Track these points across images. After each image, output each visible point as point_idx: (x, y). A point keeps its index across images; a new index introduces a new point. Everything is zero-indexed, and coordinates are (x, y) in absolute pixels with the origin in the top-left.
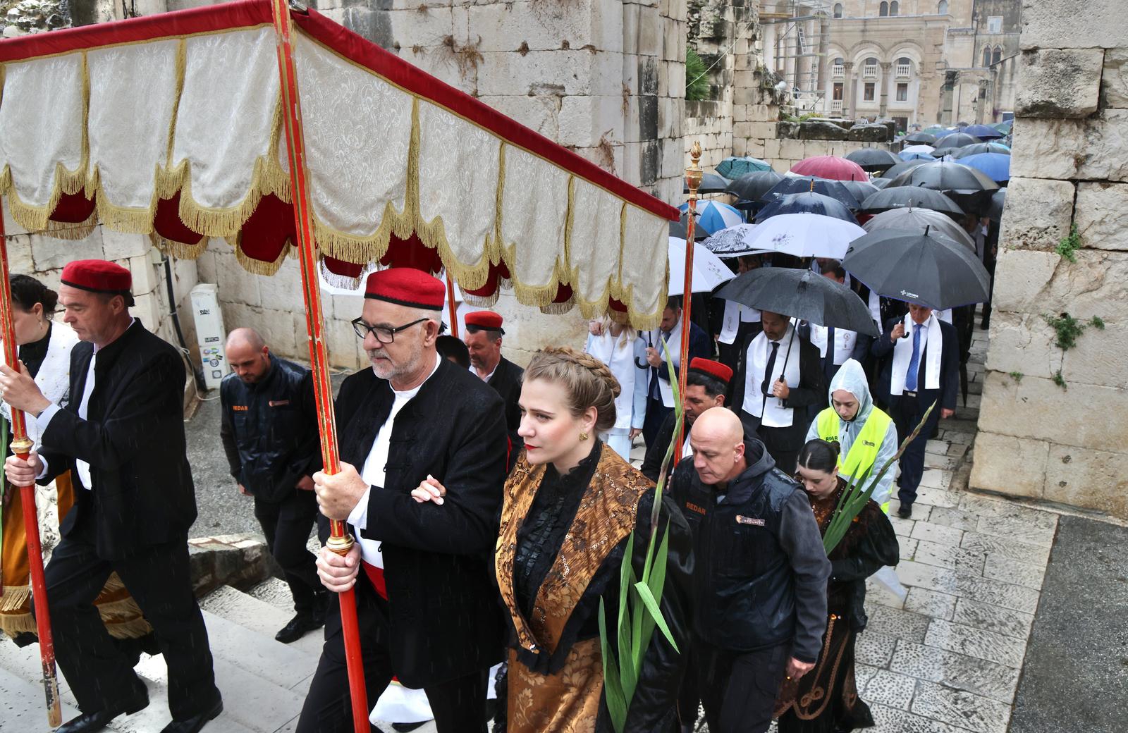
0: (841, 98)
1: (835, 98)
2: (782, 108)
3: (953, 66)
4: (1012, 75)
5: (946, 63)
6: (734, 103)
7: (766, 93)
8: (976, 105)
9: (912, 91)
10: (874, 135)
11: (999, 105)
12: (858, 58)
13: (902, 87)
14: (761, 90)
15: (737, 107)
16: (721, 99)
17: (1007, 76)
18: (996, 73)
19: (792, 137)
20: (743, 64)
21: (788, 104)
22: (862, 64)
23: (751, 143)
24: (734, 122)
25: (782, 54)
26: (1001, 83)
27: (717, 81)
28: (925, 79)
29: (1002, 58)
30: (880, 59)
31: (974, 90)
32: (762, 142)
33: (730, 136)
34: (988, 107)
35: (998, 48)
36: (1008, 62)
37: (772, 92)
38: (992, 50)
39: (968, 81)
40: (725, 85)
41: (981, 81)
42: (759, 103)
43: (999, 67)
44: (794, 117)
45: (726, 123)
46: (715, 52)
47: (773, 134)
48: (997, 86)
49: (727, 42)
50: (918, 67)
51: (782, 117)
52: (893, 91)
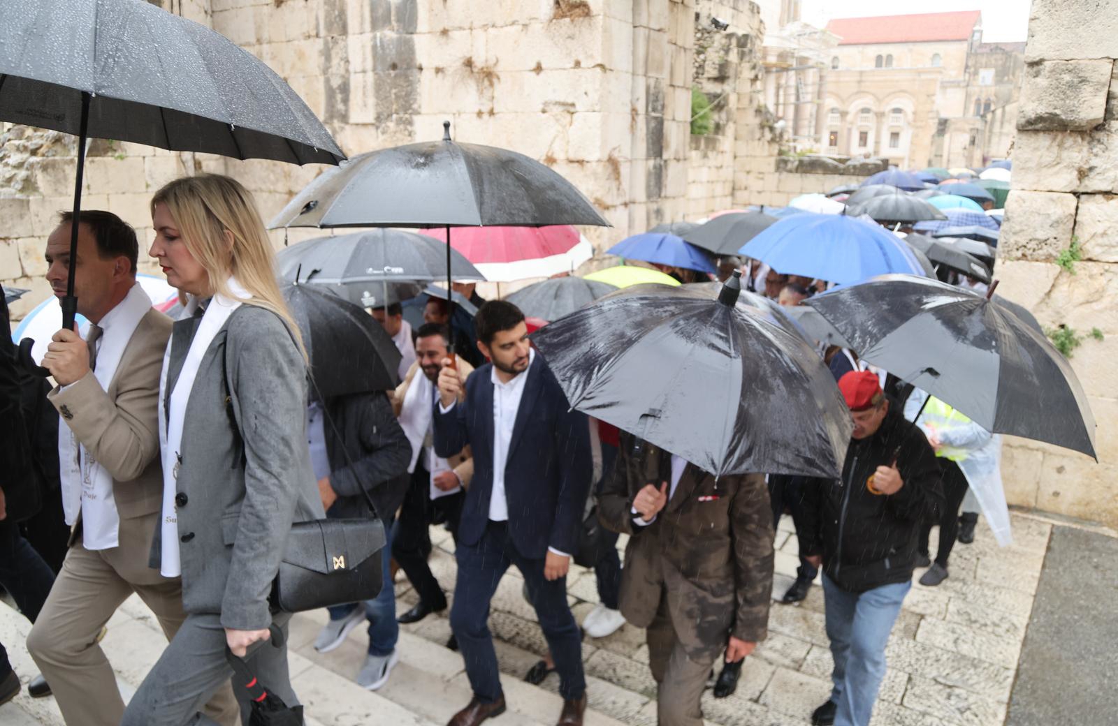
0: (835, 145)
1: (831, 144)
2: (781, 145)
3: (944, 115)
4: (1002, 123)
5: (938, 112)
6: (736, 139)
7: (767, 130)
8: (965, 152)
9: (905, 139)
10: (869, 170)
11: (988, 152)
12: (853, 108)
13: (895, 135)
14: (762, 127)
15: (739, 143)
16: (723, 135)
17: (997, 124)
18: (986, 122)
19: (790, 171)
20: (745, 102)
21: (787, 141)
22: (857, 113)
23: (751, 176)
24: (735, 157)
25: (781, 100)
26: (991, 131)
27: (720, 117)
28: (917, 127)
29: (993, 108)
30: (874, 108)
31: (966, 139)
32: (761, 176)
33: (730, 170)
34: (978, 155)
35: (989, 99)
36: (999, 112)
37: (772, 129)
38: (983, 101)
39: (958, 130)
40: (728, 121)
41: (972, 129)
42: (759, 139)
43: (989, 116)
44: (792, 153)
45: (728, 158)
46: (719, 91)
47: (772, 168)
48: (987, 134)
49: (730, 81)
50: (910, 117)
51: (781, 153)
52: (886, 138)
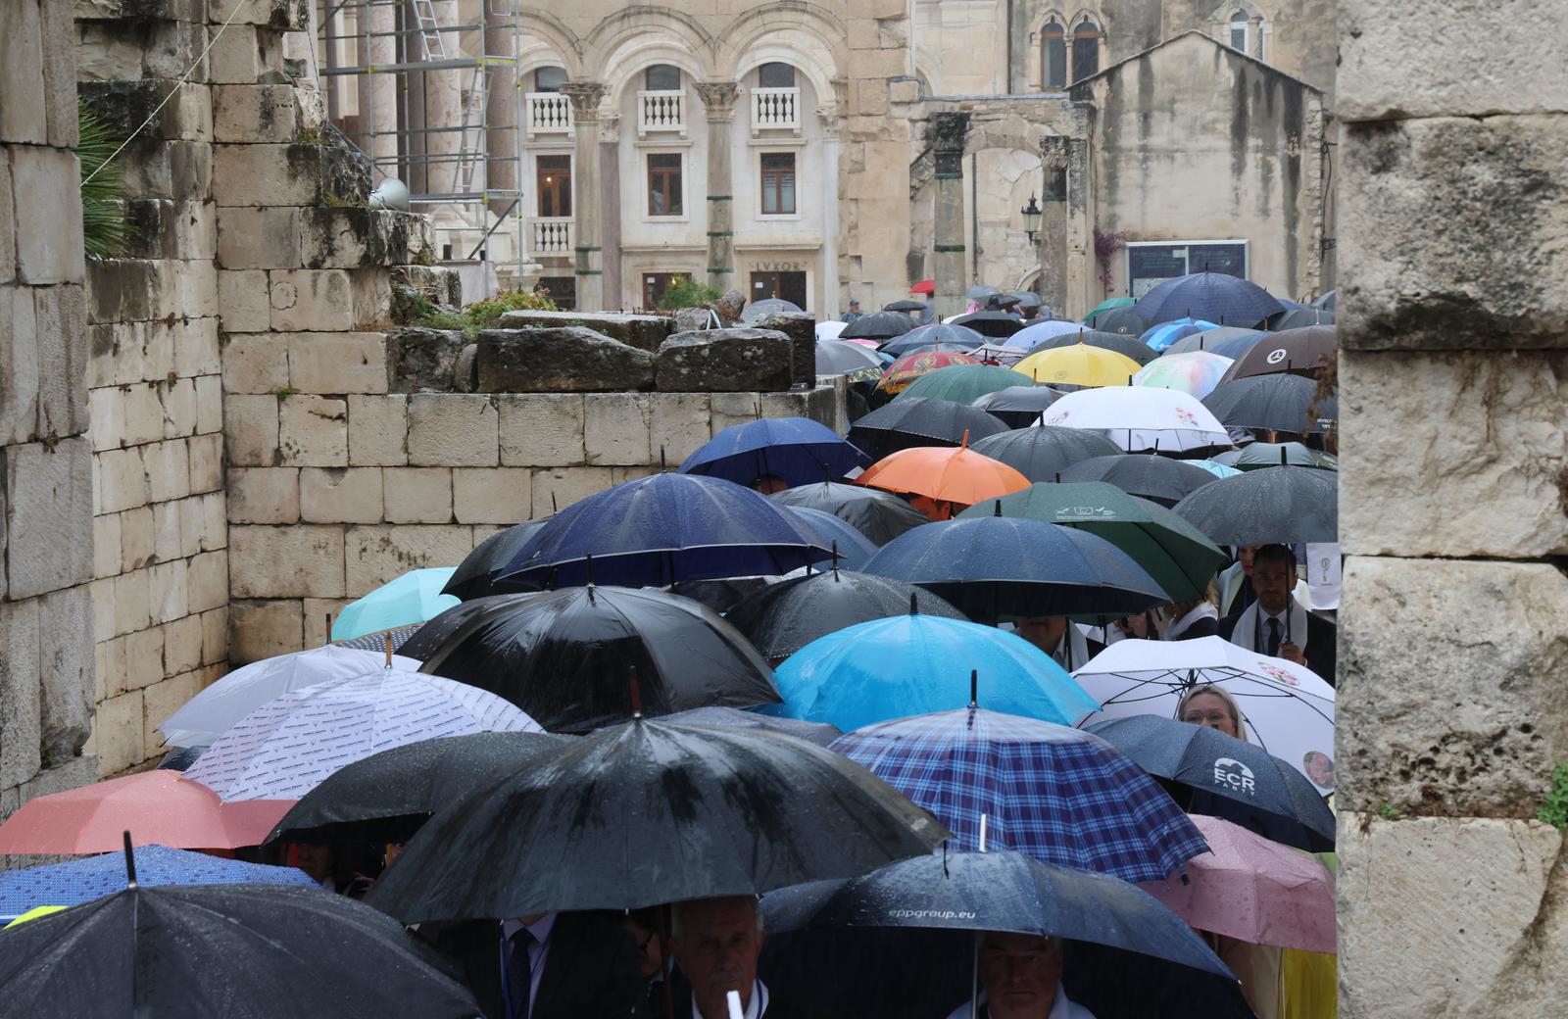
0: (565, 211)
1: (545, 210)
2: (400, 278)
4: (1146, 117)
5: (922, 81)
6: (219, 264)
7: (342, 225)
8: (1038, 224)
9: (815, 178)
10: (747, 366)
11: (1112, 220)
12: (617, 69)
13: (778, 166)
14: (322, 215)
15: (233, 279)
16: (170, 251)
17: (1131, 120)
18: (1092, 112)
19: (450, 384)
20: (245, 118)
21: (420, 259)
22: (630, 87)
23: (296, 411)
24: (223, 336)
25: (345, 56)
26: (1111, 145)
27: (147, 183)
28: (857, 138)
29: (1104, 63)
30: (696, 71)
31: (1026, 174)
32: (339, 406)
33: (210, 387)
34: (1079, 230)
35: (1087, 25)
36: (1130, 75)
37: (362, 222)
38: (1068, 32)
39: (1000, 142)
40: (181, 197)
41: (1048, 142)
42: (316, 265)
43: (1100, 91)
44: (445, 308)
45: (195, 345)
46: (135, 76)
47: (378, 375)
48: (1101, 156)
49: (180, 37)
50: (827, 97)
51: (404, 310)
52: (746, 180)
